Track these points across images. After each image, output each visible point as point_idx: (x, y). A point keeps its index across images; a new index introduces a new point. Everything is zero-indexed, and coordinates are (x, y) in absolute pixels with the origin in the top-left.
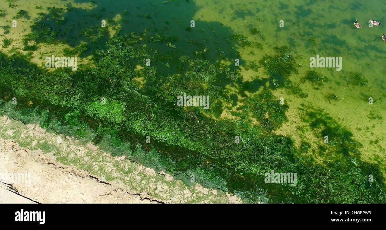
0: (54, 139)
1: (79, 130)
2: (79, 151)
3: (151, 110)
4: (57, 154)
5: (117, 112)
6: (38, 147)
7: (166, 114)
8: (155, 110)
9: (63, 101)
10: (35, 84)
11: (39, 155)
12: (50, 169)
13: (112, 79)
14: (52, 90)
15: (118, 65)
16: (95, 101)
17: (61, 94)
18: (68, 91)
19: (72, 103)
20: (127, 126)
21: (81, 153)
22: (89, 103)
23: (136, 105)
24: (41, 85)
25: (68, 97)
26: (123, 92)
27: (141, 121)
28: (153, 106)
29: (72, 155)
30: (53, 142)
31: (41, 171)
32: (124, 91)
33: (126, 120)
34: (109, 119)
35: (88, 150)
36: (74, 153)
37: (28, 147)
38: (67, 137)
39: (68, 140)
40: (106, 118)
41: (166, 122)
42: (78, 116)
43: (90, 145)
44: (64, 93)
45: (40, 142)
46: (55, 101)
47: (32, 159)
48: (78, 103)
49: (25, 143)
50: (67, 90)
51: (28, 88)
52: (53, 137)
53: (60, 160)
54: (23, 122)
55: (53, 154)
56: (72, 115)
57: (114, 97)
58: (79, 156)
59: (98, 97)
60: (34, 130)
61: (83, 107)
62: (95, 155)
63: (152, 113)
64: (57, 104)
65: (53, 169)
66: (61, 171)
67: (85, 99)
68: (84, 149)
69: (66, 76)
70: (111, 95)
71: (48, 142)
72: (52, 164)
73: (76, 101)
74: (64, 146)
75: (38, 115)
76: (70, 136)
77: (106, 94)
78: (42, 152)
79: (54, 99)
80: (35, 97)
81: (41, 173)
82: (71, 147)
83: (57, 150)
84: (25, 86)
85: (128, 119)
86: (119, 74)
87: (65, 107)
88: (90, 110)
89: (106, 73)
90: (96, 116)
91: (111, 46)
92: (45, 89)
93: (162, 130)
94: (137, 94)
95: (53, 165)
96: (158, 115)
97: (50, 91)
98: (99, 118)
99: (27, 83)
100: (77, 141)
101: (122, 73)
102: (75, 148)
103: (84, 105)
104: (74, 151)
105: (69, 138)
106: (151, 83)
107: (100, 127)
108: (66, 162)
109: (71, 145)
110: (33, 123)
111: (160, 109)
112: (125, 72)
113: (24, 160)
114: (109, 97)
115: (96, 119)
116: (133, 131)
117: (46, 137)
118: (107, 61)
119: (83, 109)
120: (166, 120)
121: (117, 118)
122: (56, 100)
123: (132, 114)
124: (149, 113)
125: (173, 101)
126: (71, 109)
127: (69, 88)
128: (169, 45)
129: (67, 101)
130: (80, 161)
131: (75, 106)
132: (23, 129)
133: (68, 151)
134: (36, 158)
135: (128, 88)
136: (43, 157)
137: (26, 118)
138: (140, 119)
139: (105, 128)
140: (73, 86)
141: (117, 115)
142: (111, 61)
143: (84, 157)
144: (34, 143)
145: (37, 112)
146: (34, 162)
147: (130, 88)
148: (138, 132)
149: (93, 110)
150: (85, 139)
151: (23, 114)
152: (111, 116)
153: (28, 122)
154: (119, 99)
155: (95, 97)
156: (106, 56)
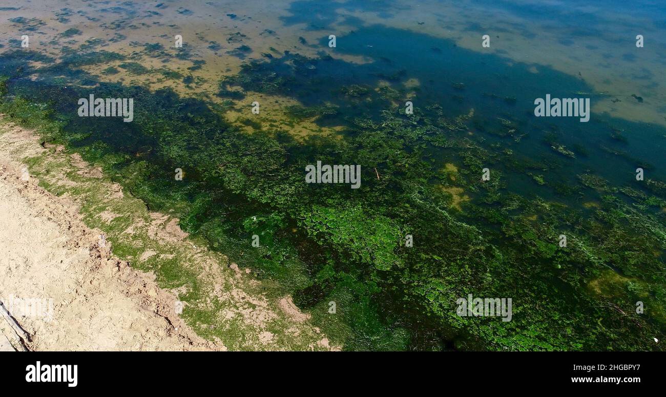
0: (199, 259)
1: (269, 257)
2: (251, 309)
3: (483, 261)
4: (191, 297)
5: (382, 243)
6: (151, 265)
7: (532, 285)
8: (498, 264)
9: (255, 188)
10: (207, 145)
11: (145, 287)
12: (153, 328)
13: (382, 173)
14: (236, 163)
15: (400, 149)
16: (331, 206)
17: (254, 174)
18: (270, 172)
19: (274, 198)
20: (406, 285)
21: (255, 316)
22: (314, 207)
23: (439, 238)
24: (218, 150)
25: (269, 184)
26: (407, 205)
27: (450, 283)
28: (489, 253)
29: (228, 314)
30: (192, 266)
31: (128, 326)
32: (408, 201)
33: (403, 266)
34: (358, 253)
35: (279, 314)
36: (235, 310)
37: (129, 257)
38: (234, 266)
39: (233, 273)
40: (348, 248)
41: (530, 309)
42: (276, 225)
43: (287, 303)
44: (261, 173)
45: (162, 256)
46: (236, 184)
47: (121, 288)
48: (287, 200)
49: (127, 247)
50: (270, 170)
51: (190, 148)
52: (199, 255)
53: (191, 316)
54: (147, 205)
55: (180, 295)
56: (261, 221)
57: (383, 209)
58: (247, 322)
59: (339, 199)
60: (162, 227)
61: (297, 211)
62: (296, 334)
63: (485, 271)
64: (239, 192)
65: (162, 333)
66: (182, 345)
67: (305, 197)
68: (268, 309)
69: (277, 146)
70: (373, 202)
71: (182, 263)
72: (167, 318)
73: (284, 195)
74: (216, 283)
75: (186, 200)
76: (241, 266)
77: (361, 197)
78: (156, 280)
79: (234, 180)
80: (196, 165)
81: (124, 330)
82: (234, 293)
83: (196, 288)
84: (185, 144)
85: (410, 266)
86: (400, 166)
87: (254, 200)
88: (312, 222)
89: (369, 158)
90: (323, 237)
91: (392, 117)
92: (223, 157)
93: (518, 330)
94: (446, 217)
95: (165, 323)
96: (504, 281)
97: (232, 163)
98: (330, 245)
99: (193, 140)
100: (254, 283)
101: (407, 166)
102: (243, 298)
103: (300, 208)
104: (237, 305)
105: (237, 269)
106: (485, 201)
107: (327, 265)
108: (204, 326)
109: (237, 287)
110: (168, 213)
111: (512, 266)
112: (414, 166)
113: (102, 285)
114: (369, 205)
115: (322, 244)
116: (419, 306)
117: (182, 249)
118: (376, 139)
119: (295, 214)
120: (532, 302)
121: (379, 256)
122: (238, 183)
123: (423, 256)
124: (478, 268)
125: (553, 257)
126: (265, 209)
127: (275, 167)
128: (557, 147)
129: (263, 190)
130: (243, 339)
131: (279, 204)
132: (139, 217)
133: (221, 299)
134: (133, 289)
135: (420, 200)
136: (152, 293)
137: (159, 199)
138: (447, 278)
139: (342, 274)
140: (285, 166)
141: (378, 249)
142: (384, 141)
143: (261, 330)
144: (148, 254)
145: (186, 194)
146: (123, 296)
147: (425, 200)
148: (435, 311)
149: (320, 223)
150: (277, 284)
151: (155, 190)
152: (363, 248)
153: (159, 208)
154: (393, 216)
155: (332, 198)
156: (377, 130)
